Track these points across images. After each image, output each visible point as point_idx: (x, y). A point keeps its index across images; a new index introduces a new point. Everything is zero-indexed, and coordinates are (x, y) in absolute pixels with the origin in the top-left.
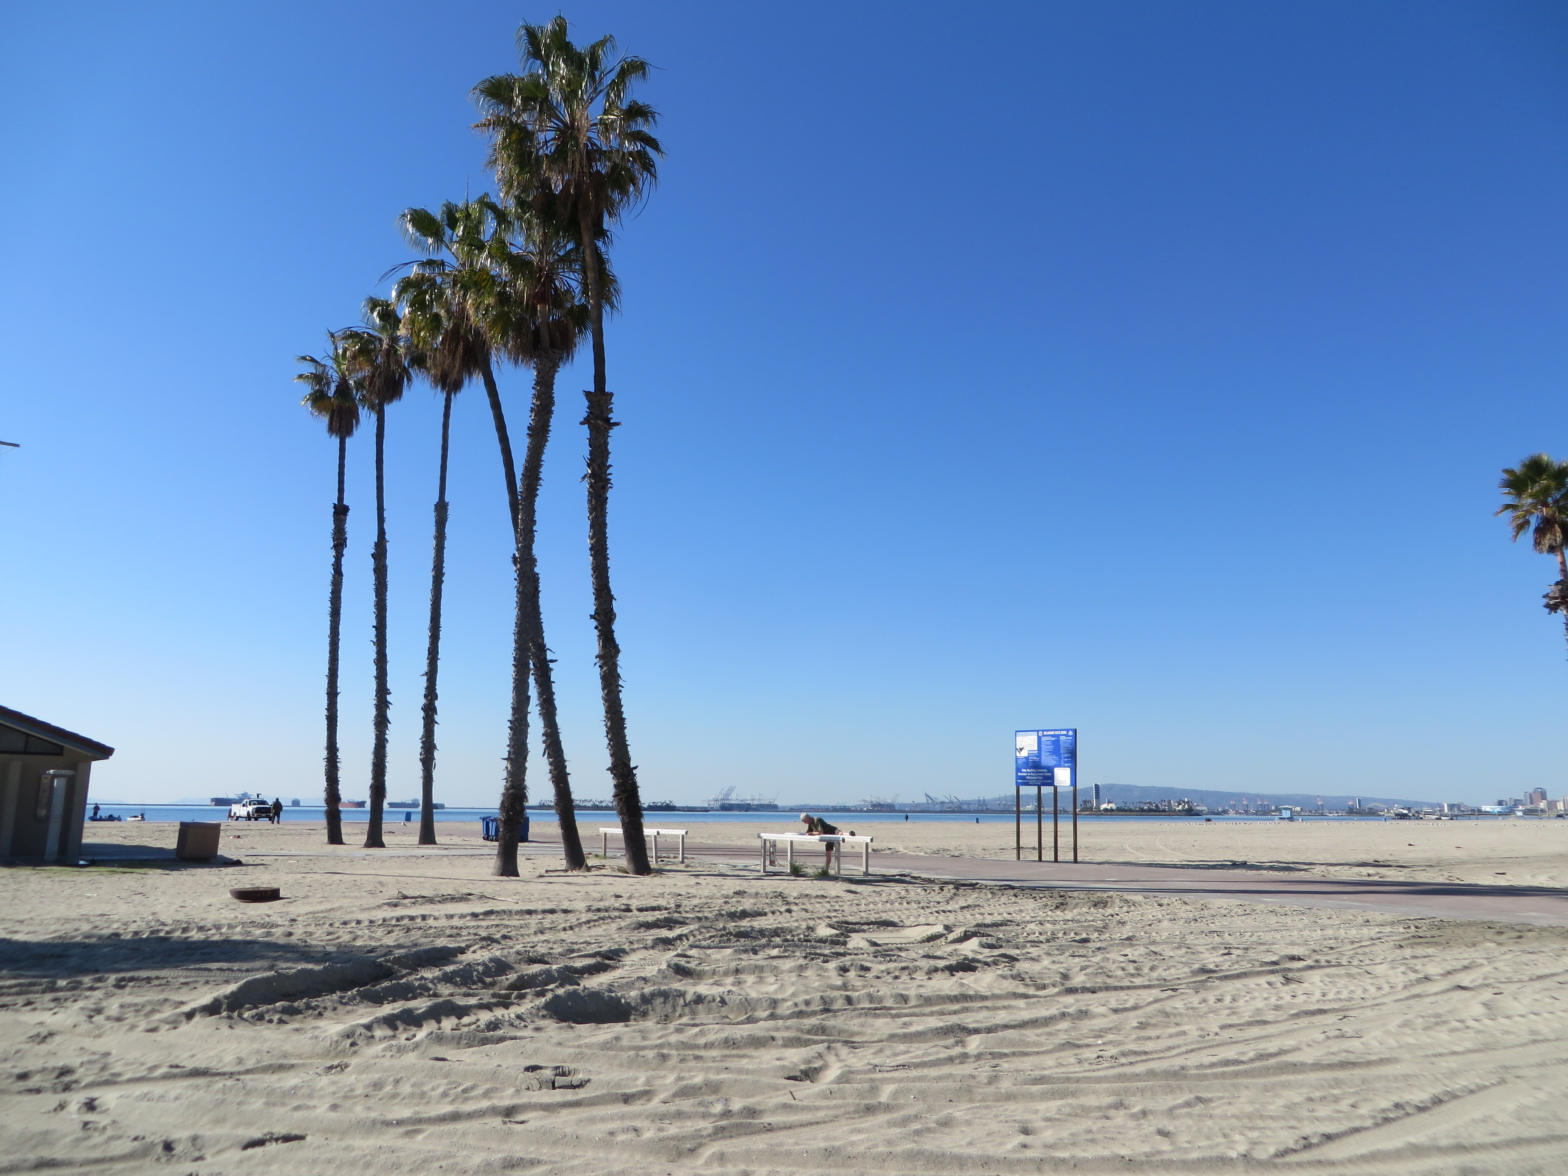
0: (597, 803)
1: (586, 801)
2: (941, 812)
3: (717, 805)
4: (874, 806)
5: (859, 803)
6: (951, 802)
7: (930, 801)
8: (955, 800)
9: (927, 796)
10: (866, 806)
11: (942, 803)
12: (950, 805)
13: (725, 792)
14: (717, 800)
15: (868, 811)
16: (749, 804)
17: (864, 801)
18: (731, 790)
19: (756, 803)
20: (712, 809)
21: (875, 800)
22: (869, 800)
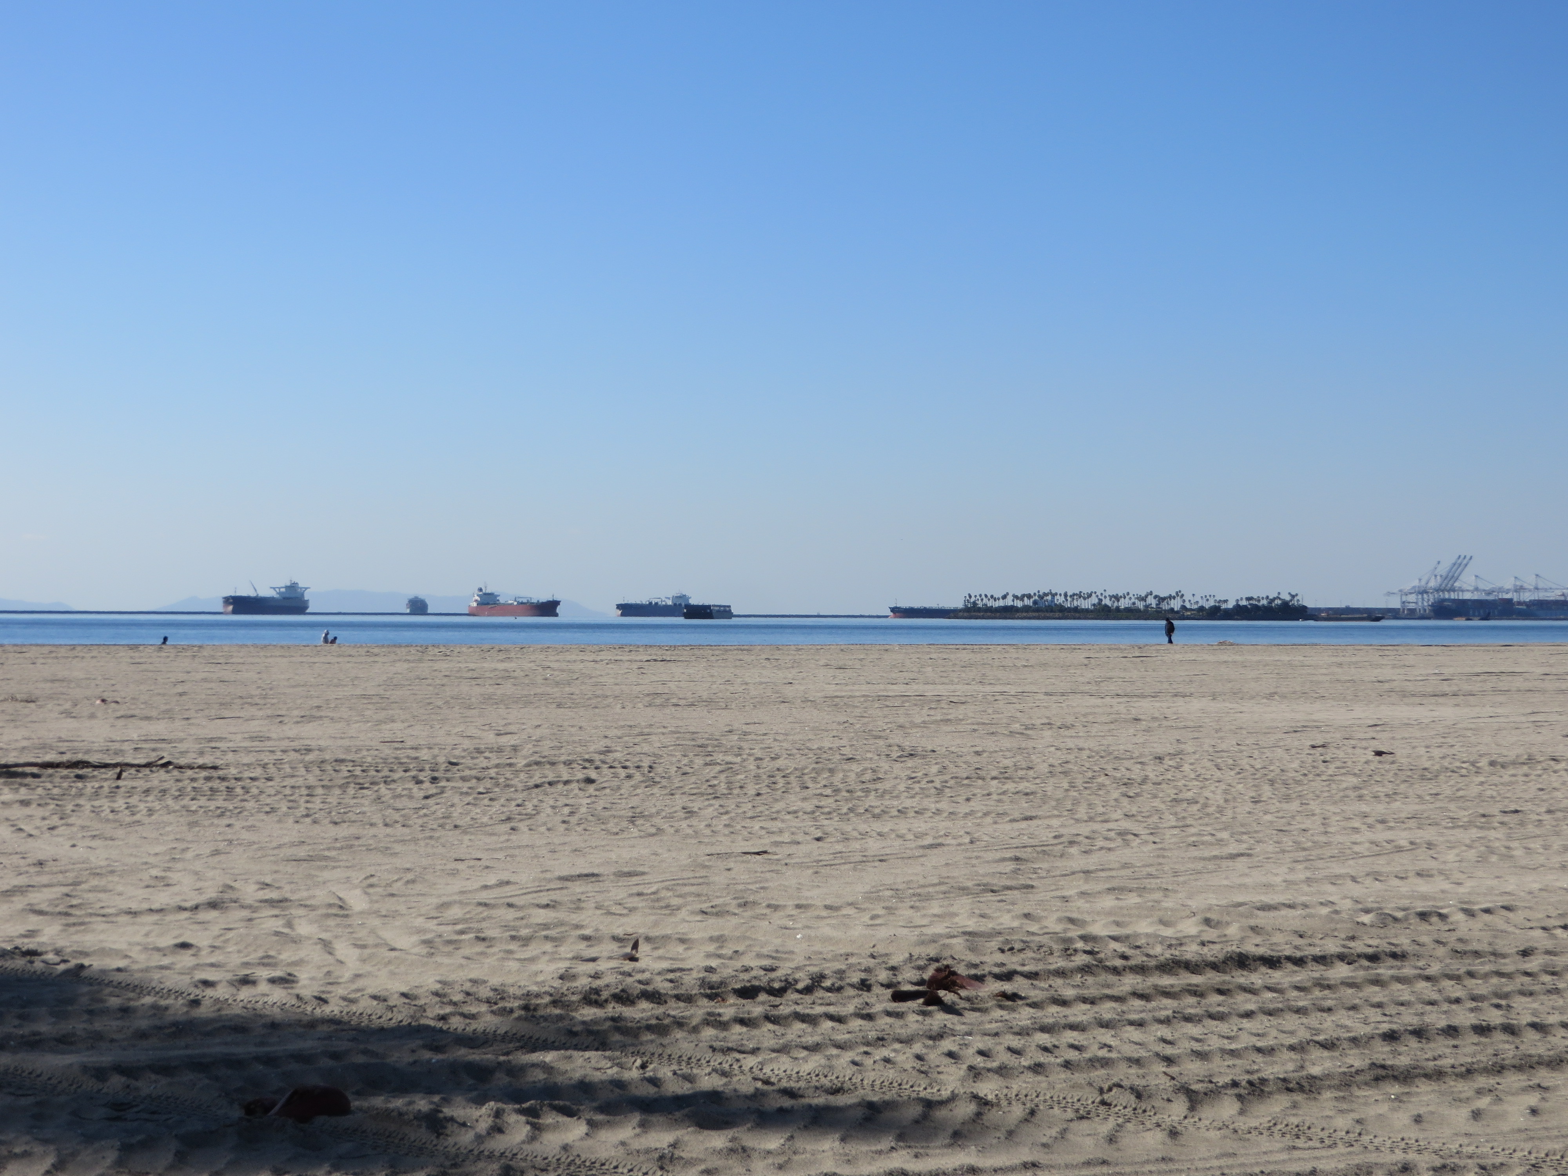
0: (1107, 602)
1: (1079, 595)
3: (1426, 602)
13: (1443, 570)
14: (1423, 592)
16: (1509, 601)
18: (1461, 564)
19: (1527, 597)
20: (1412, 614)
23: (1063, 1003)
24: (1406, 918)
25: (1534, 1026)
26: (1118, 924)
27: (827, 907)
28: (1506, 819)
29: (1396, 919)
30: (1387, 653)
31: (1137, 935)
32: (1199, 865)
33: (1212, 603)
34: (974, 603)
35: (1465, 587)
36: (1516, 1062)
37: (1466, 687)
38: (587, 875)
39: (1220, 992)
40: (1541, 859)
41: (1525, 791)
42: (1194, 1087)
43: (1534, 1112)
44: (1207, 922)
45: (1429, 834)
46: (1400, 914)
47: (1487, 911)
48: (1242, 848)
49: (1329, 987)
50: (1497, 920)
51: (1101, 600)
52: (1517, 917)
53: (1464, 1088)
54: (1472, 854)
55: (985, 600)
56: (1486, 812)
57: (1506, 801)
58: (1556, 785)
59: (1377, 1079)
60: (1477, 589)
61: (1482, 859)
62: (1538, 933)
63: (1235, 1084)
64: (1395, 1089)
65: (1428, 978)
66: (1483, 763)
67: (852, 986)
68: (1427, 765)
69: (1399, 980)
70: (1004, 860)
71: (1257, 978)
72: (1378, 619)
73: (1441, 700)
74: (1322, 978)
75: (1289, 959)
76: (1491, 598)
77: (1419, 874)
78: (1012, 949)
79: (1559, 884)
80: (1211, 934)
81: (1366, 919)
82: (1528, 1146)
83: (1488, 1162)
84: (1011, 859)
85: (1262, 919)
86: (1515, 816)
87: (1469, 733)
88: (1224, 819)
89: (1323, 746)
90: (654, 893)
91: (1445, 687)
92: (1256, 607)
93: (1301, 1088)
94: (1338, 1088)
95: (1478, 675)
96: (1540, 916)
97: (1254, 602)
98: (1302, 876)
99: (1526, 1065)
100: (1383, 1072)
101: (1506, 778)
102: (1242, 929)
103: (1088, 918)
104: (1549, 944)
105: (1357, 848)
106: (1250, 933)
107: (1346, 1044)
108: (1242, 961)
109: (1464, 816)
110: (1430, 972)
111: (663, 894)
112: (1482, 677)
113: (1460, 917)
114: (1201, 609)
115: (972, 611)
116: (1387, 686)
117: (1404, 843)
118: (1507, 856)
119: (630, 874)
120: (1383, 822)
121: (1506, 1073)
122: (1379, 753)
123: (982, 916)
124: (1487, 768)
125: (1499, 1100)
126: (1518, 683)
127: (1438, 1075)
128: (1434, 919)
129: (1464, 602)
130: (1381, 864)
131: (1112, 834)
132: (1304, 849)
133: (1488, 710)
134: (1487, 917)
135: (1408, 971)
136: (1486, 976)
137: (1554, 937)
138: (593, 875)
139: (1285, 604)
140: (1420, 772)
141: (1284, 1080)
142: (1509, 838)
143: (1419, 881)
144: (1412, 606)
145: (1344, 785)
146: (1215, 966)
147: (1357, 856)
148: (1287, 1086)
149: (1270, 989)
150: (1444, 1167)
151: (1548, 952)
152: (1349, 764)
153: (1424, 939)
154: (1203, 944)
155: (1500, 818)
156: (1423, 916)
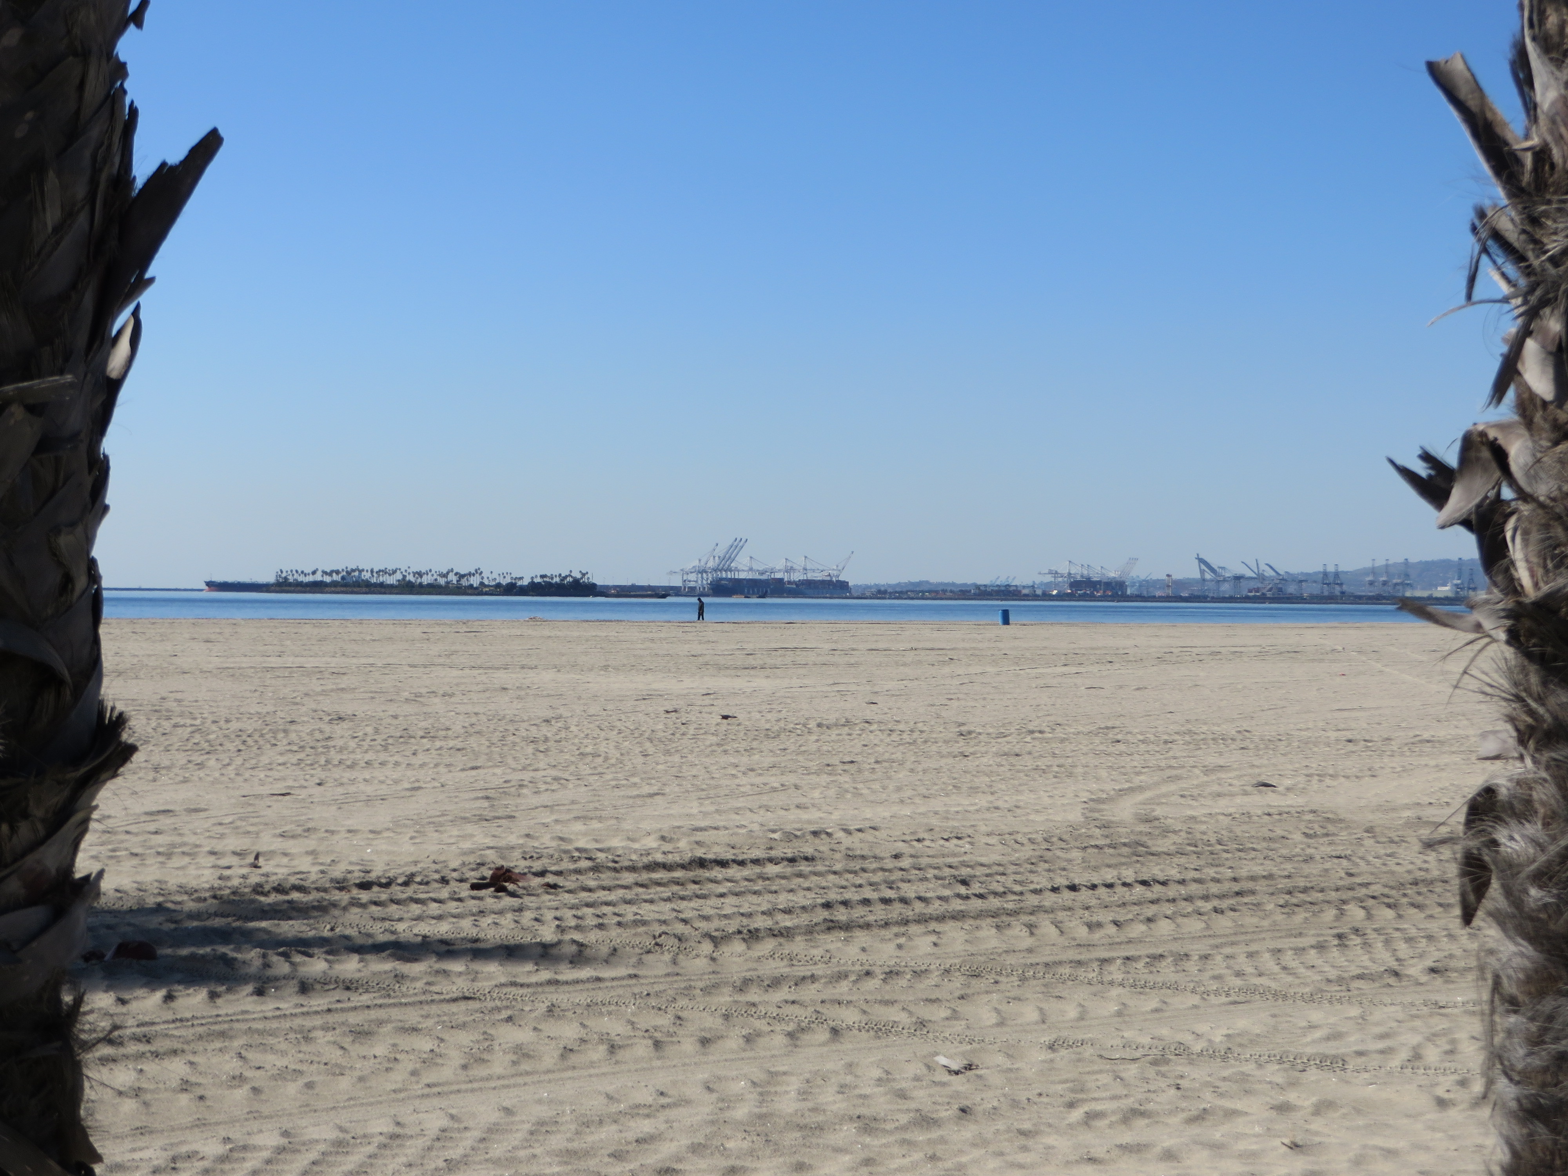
0: (411, 578)
1: (385, 572)
2: (1231, 599)
3: (705, 581)
4: (1076, 584)
5: (1038, 580)
6: (1261, 577)
7: (1208, 576)
8: (1269, 573)
9: (1201, 561)
10: (1056, 585)
11: (1238, 578)
12: (1253, 584)
13: (721, 551)
14: (702, 571)
15: (1061, 597)
16: (781, 580)
17: (1056, 574)
18: (737, 546)
19: (797, 577)
21: (1078, 571)
22: (1065, 572)
23: (590, 890)
24: (803, 836)
25: (920, 898)
26: (596, 841)
27: (372, 832)
28: (846, 767)
29: (796, 836)
30: (687, 629)
31: (616, 848)
32: (631, 801)
33: (508, 580)
34: (286, 578)
35: (740, 567)
36: (916, 918)
37: (770, 661)
38: (164, 811)
39: (695, 882)
40: (884, 796)
41: (852, 746)
42: (713, 934)
43: (935, 944)
44: (663, 838)
45: (790, 779)
46: (798, 833)
47: (860, 830)
48: (654, 789)
49: (768, 879)
50: (869, 836)
51: (404, 576)
52: (881, 834)
53: (887, 933)
54: (832, 792)
55: (296, 576)
56: (830, 762)
57: (841, 755)
58: (876, 742)
59: (829, 929)
60: (751, 569)
61: (840, 796)
62: (901, 844)
63: (740, 932)
64: (842, 935)
65: (835, 873)
66: (812, 725)
67: (436, 881)
68: (768, 726)
69: (815, 874)
70: (477, 798)
71: (717, 873)
72: (664, 596)
73: (752, 672)
74: (761, 873)
75: (734, 861)
76: (764, 577)
77: (798, 807)
78: (531, 857)
79: (903, 813)
80: (667, 847)
81: (775, 836)
82: (938, 962)
83: (918, 969)
84: (482, 798)
85: (699, 836)
86: (852, 765)
87: (789, 701)
88: (627, 768)
89: (675, 711)
90: (231, 823)
91: (751, 661)
92: (550, 585)
93: (782, 934)
94: (805, 934)
95: (776, 650)
96: (898, 833)
97: (547, 580)
98: (712, 808)
99: (923, 920)
100: (831, 924)
101: (834, 737)
102: (689, 843)
103: (572, 837)
104: (913, 852)
105: (742, 789)
106: (696, 846)
107: (798, 911)
108: (702, 863)
109: (813, 765)
110: (834, 868)
111: (239, 823)
112: (780, 652)
113: (841, 834)
114: (499, 585)
115: (283, 585)
116: (701, 660)
117: (776, 785)
118: (857, 794)
119: (196, 810)
120: (752, 770)
121: (910, 925)
122: (725, 717)
123: (494, 836)
124: (816, 729)
125: (910, 938)
126: (812, 657)
127: (867, 926)
128: (823, 836)
129: (739, 581)
130: (765, 799)
131: (549, 780)
132: (703, 790)
133: (796, 682)
134: (860, 834)
135: (820, 868)
136: (874, 871)
137: (913, 847)
138: (169, 811)
139: (576, 581)
140: (765, 732)
141: (770, 929)
142: (854, 781)
143: (799, 811)
144: (692, 584)
145: (708, 743)
146: (683, 867)
147: (744, 795)
148: (773, 933)
149: (728, 880)
150: (891, 972)
151: (912, 856)
152: (704, 726)
153: (821, 848)
154: (664, 853)
155: (842, 767)
156: (815, 833)
